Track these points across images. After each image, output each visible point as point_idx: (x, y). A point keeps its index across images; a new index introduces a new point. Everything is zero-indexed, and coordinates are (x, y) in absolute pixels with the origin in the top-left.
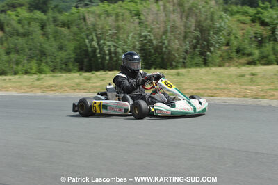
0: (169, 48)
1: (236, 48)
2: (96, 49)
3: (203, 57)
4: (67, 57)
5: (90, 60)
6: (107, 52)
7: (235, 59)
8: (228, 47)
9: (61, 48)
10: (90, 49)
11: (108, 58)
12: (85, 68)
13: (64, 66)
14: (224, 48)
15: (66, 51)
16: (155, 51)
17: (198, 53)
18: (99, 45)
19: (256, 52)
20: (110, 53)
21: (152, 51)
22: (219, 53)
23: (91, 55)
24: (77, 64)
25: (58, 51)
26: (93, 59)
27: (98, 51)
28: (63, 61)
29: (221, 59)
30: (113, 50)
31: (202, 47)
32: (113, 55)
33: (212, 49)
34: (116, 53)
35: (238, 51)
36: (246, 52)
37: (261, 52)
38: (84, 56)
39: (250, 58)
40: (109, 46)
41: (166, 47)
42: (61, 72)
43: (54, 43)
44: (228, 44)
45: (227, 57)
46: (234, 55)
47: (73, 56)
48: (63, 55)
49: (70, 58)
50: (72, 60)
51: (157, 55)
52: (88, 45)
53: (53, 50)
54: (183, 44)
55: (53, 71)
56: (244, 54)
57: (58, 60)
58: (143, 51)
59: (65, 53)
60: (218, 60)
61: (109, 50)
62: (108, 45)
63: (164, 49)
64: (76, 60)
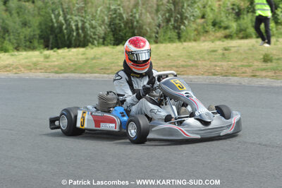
0: (140, 22)
1: (212, 21)
2: (62, 25)
3: (176, 31)
4: (32, 34)
5: (56, 36)
6: (74, 27)
7: (211, 32)
8: (203, 20)
9: (25, 24)
10: (56, 25)
11: (75, 34)
12: (50, 45)
13: (28, 43)
14: (200, 21)
15: (29, 27)
16: (125, 26)
17: (171, 27)
18: (66, 20)
19: (234, 25)
20: (77, 29)
21: (122, 25)
22: (194, 26)
23: (57, 30)
24: (42, 41)
25: (22, 28)
26: (59, 35)
27: (64, 27)
28: (27, 38)
29: (196, 33)
30: (80, 25)
31: (176, 21)
32: (80, 31)
33: (186, 22)
34: (83, 28)
35: (214, 24)
36: (222, 24)
37: (239, 25)
38: (49, 32)
39: (227, 32)
40: (77, 21)
41: (137, 22)
42: (25, 50)
43: (17, 19)
44: (203, 17)
45: (202, 31)
46: (210, 28)
47: (38, 32)
48: (27, 31)
49: (34, 35)
50: (37, 36)
51: (128, 29)
52: (54, 20)
53: (17, 27)
54: (156, 18)
55: (17, 49)
56: (220, 27)
57: (22, 37)
58: (112, 26)
59: (29, 30)
60: (193, 34)
61: (77, 25)
62: (75, 20)
63: (135, 23)
64: (41, 37)
